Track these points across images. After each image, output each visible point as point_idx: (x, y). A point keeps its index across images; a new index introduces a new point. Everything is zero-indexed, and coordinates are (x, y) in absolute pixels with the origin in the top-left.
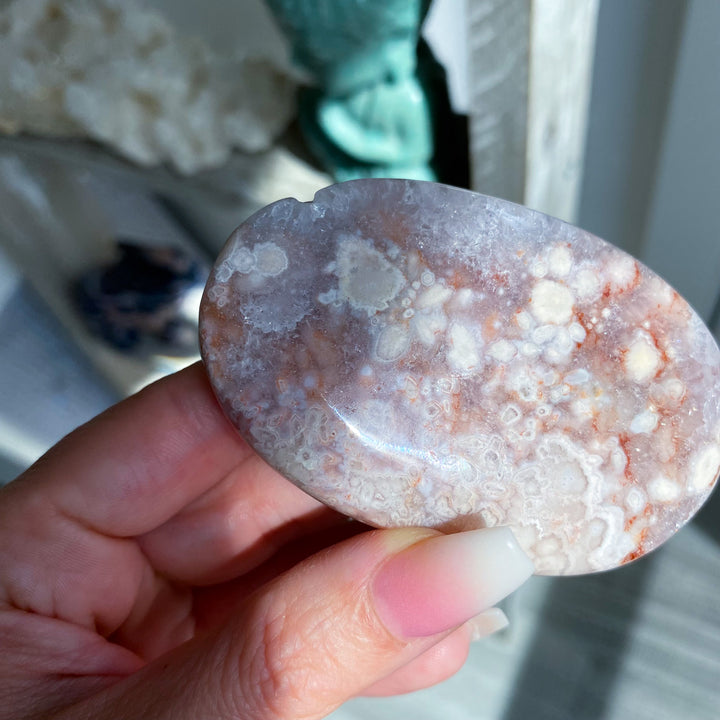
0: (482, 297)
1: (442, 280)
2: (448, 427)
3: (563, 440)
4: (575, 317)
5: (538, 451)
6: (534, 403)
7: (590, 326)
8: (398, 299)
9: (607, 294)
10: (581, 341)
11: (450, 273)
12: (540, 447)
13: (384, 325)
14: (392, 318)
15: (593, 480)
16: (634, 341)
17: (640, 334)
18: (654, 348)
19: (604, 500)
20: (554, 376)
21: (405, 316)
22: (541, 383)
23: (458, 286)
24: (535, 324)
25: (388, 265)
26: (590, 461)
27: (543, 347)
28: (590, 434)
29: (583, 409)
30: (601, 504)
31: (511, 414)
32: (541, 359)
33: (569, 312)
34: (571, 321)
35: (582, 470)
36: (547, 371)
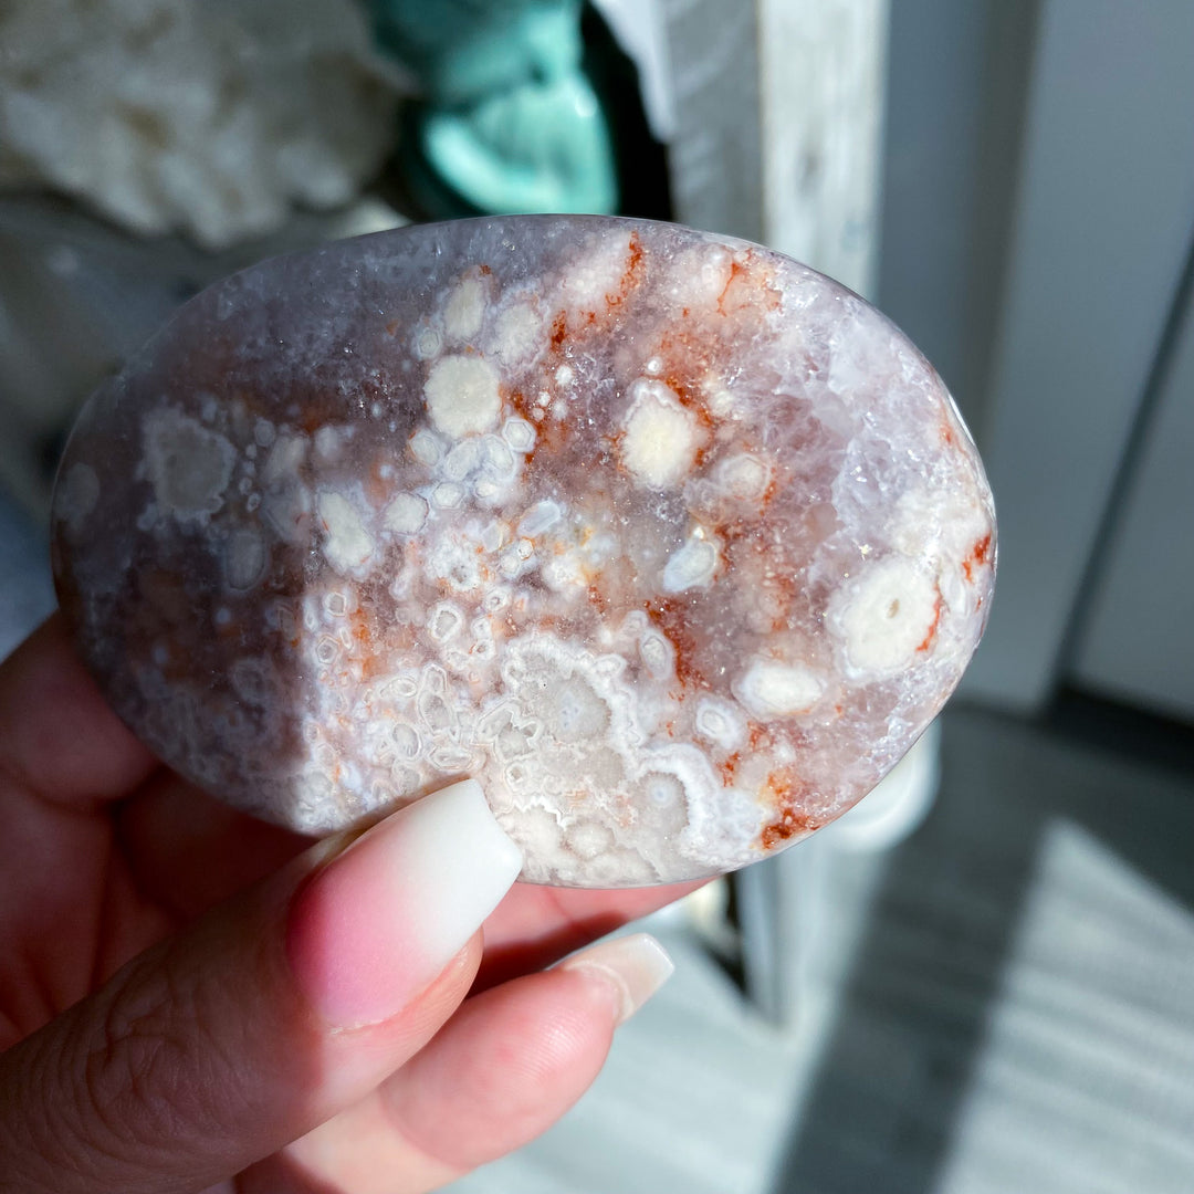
0: (350, 431)
1: (285, 428)
2: (357, 672)
3: (545, 644)
4: (508, 408)
5: (505, 674)
6: (479, 591)
7: (539, 414)
8: (233, 484)
9: (558, 338)
10: (530, 448)
11: (294, 410)
12: (509, 664)
13: (225, 535)
14: (233, 518)
15: (616, 702)
16: (630, 411)
17: (641, 390)
18: (678, 407)
19: (652, 735)
20: (500, 529)
21: (250, 508)
22: (480, 550)
23: (310, 428)
24: (444, 447)
25: (206, 435)
26: (603, 670)
27: (469, 484)
28: (592, 618)
29: (566, 574)
30: (647, 745)
31: (448, 620)
32: (473, 506)
33: (496, 403)
34: (504, 418)
35: (591, 689)
36: (485, 524)
